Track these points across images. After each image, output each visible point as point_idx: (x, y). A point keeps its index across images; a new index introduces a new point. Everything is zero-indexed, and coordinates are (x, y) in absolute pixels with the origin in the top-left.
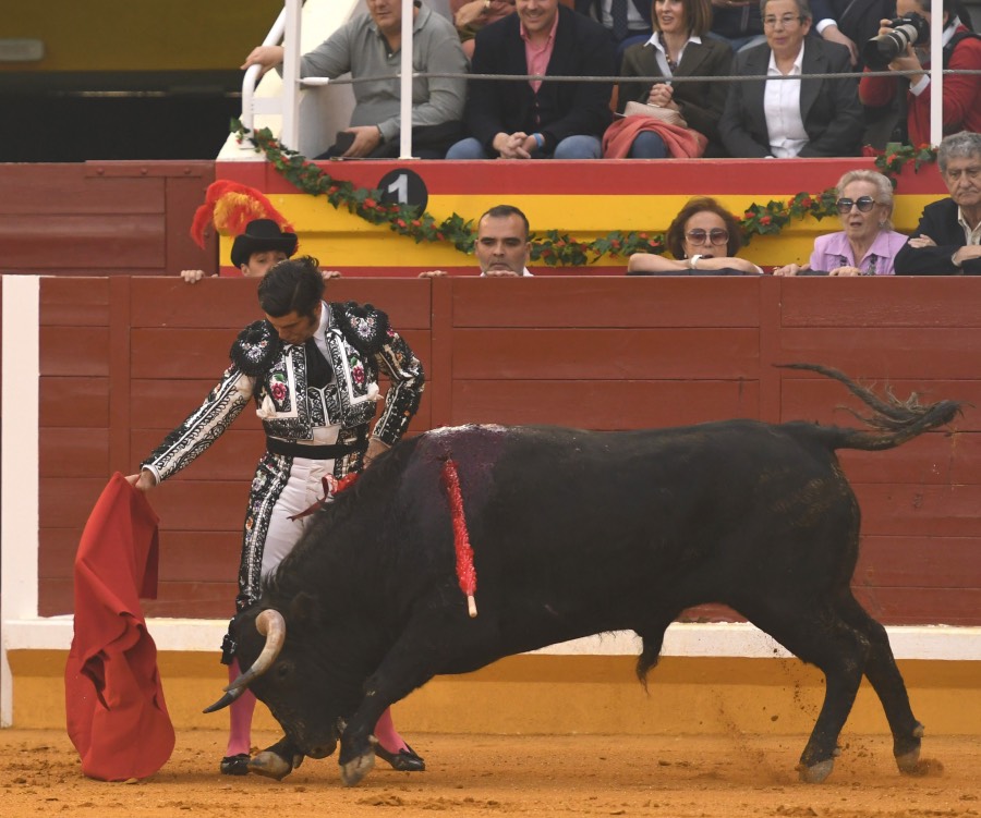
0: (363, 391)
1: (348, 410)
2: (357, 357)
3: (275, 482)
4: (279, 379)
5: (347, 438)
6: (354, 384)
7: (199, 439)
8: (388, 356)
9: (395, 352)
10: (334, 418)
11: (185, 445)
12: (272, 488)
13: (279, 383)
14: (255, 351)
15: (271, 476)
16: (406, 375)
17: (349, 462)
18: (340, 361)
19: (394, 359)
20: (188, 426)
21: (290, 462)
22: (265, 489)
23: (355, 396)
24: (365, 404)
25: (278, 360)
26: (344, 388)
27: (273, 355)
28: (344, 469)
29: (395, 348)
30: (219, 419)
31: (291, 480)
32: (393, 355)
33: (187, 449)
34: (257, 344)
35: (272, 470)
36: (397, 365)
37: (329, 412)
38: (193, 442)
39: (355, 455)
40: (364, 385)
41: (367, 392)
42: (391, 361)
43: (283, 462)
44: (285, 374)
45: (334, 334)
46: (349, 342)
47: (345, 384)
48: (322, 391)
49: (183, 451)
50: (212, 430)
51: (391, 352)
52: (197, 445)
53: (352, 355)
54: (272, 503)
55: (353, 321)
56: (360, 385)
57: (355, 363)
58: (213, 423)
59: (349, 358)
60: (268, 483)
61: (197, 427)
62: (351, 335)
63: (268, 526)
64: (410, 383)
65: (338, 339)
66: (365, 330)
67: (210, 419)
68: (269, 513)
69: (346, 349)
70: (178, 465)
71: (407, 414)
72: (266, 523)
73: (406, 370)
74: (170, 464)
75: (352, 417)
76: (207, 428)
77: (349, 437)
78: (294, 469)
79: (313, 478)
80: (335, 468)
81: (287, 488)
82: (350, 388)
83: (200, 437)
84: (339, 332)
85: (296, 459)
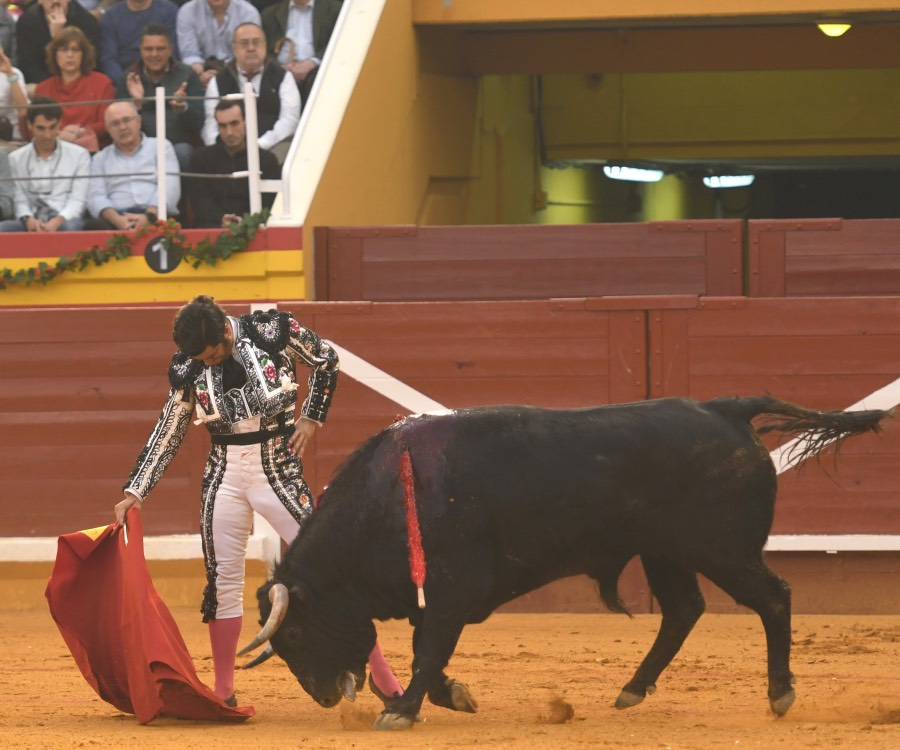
0: (278, 384)
1: (266, 404)
2: (267, 357)
3: (218, 469)
4: (201, 389)
5: (269, 424)
6: (267, 381)
7: (160, 453)
8: (297, 348)
9: (304, 344)
10: (255, 409)
11: (151, 461)
12: (216, 475)
13: (202, 391)
14: (182, 369)
15: (214, 465)
16: (319, 360)
17: (274, 445)
18: (251, 364)
19: (304, 350)
20: (149, 445)
21: (225, 450)
22: (211, 476)
23: (270, 390)
24: (281, 395)
25: (199, 372)
26: (258, 386)
27: (197, 369)
28: (270, 452)
29: (304, 339)
30: (171, 432)
31: (228, 465)
32: (302, 346)
33: (154, 464)
34: (184, 363)
35: (215, 460)
36: (308, 353)
37: (250, 406)
38: (157, 457)
39: (279, 439)
40: (277, 380)
41: (281, 385)
42: (301, 352)
43: (220, 451)
44: (205, 383)
45: (244, 344)
46: (258, 347)
47: (259, 383)
48: (242, 390)
49: (151, 467)
50: (169, 442)
51: (300, 345)
52: (161, 459)
53: (262, 357)
54: (216, 488)
55: (260, 328)
56: (273, 380)
57: (265, 363)
58: (168, 437)
59: (259, 360)
60: (213, 471)
61: (156, 444)
62: (259, 341)
63: (213, 509)
64: (324, 366)
65: (248, 346)
66: (270, 333)
67: (164, 434)
68: (213, 498)
69: (256, 353)
70: (152, 480)
71: (327, 391)
72: (211, 506)
73: (317, 356)
74: (144, 482)
75: (270, 408)
76: (165, 442)
77: (271, 424)
78: (229, 456)
79: (244, 462)
80: (262, 451)
81: (226, 474)
82: (264, 385)
83: (161, 451)
84: (248, 340)
85: (229, 447)
